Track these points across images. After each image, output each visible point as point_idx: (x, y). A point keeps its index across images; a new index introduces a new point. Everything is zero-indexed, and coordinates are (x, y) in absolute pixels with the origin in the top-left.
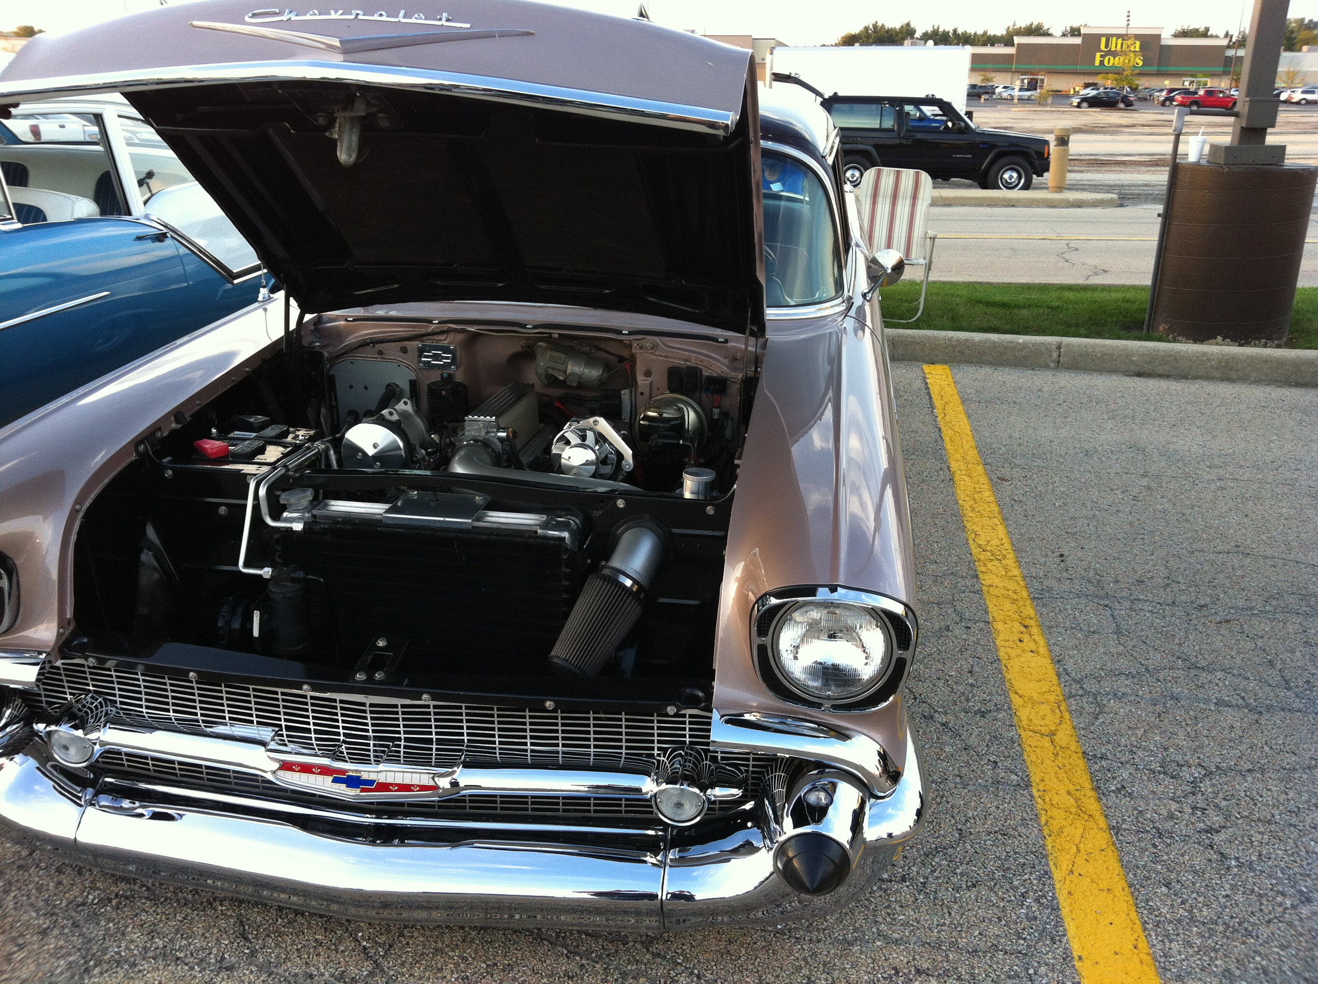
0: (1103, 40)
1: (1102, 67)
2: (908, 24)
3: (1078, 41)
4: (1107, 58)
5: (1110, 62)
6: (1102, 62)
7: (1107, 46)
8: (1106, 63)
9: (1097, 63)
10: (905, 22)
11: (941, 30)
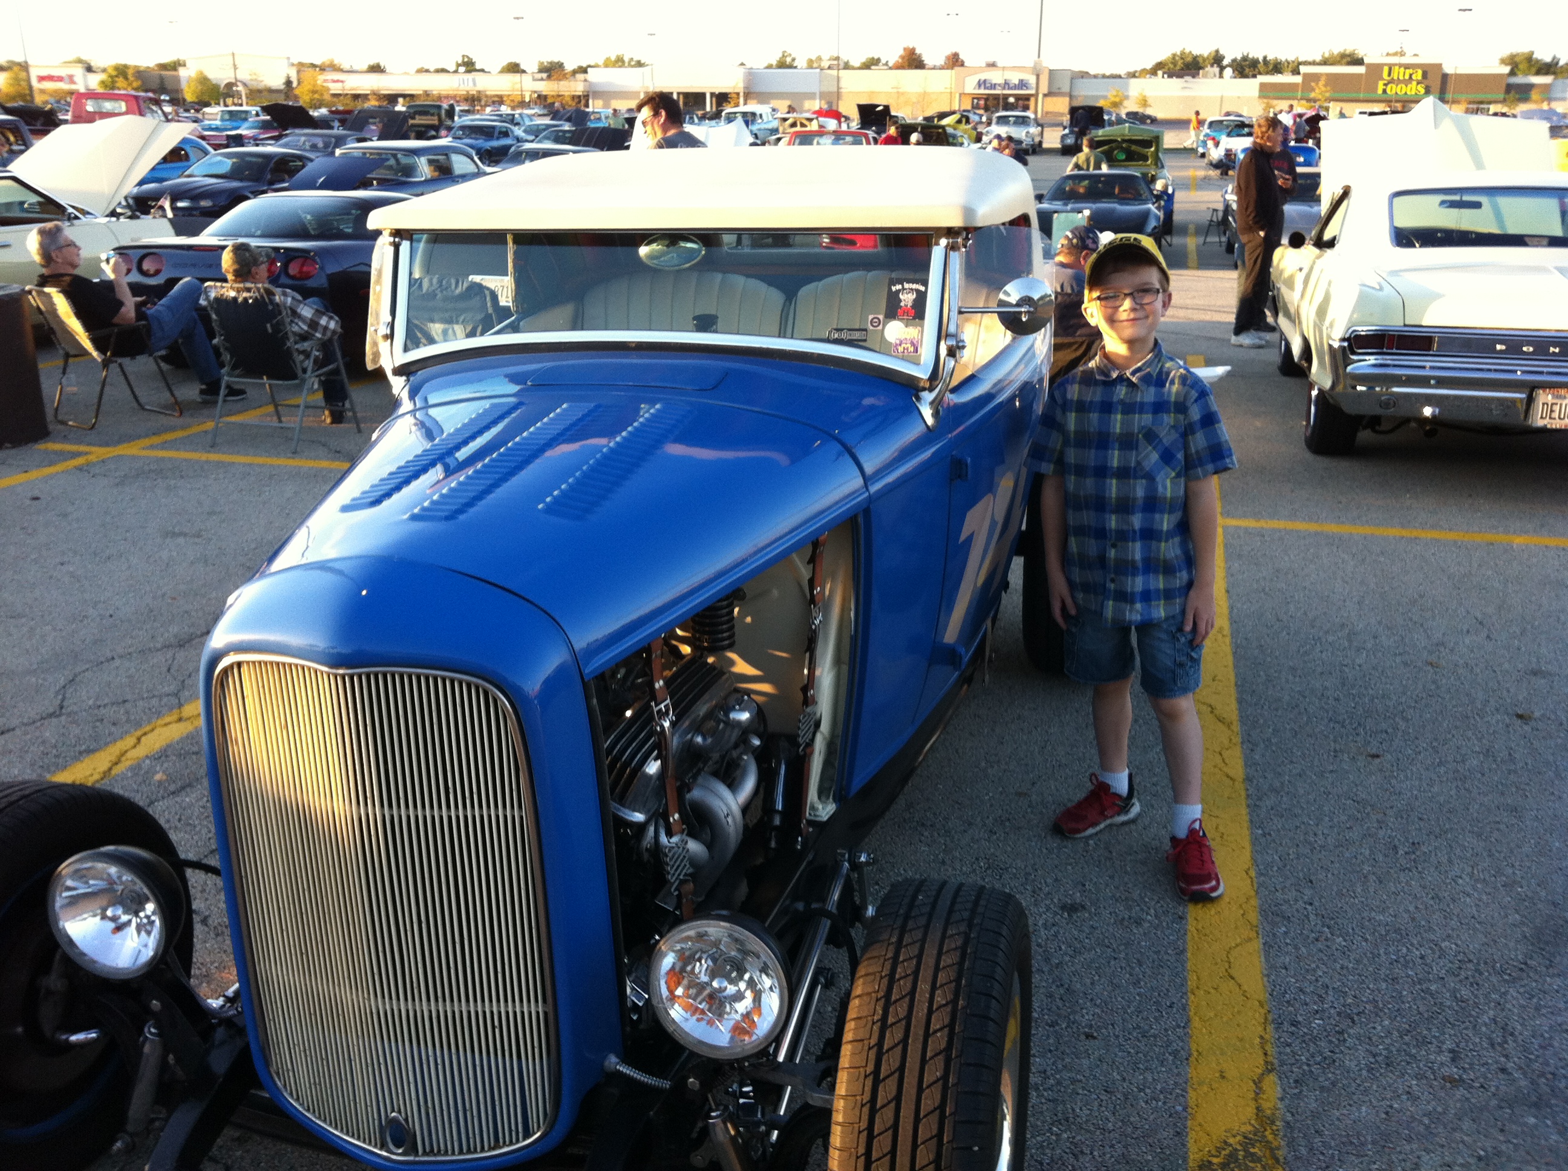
0: (1386, 69)
1: (1385, 96)
2: (1217, 51)
3: (1360, 70)
4: (1389, 86)
5: (1392, 90)
6: (1384, 91)
7: (1389, 74)
8: (1388, 91)
9: (1380, 91)
10: (1215, 48)
11: (1250, 56)
